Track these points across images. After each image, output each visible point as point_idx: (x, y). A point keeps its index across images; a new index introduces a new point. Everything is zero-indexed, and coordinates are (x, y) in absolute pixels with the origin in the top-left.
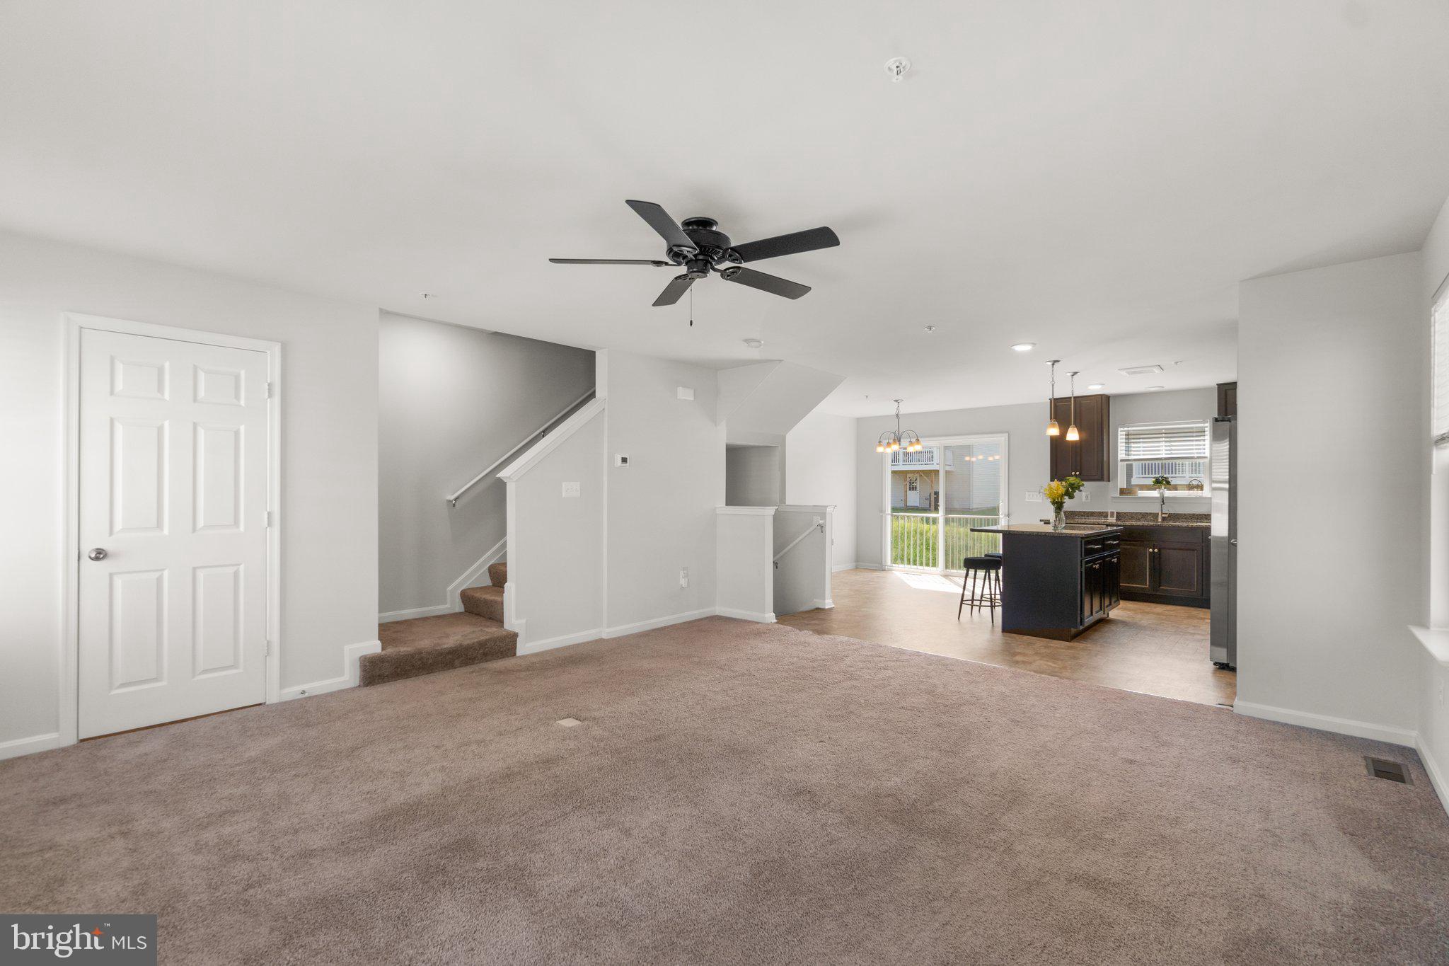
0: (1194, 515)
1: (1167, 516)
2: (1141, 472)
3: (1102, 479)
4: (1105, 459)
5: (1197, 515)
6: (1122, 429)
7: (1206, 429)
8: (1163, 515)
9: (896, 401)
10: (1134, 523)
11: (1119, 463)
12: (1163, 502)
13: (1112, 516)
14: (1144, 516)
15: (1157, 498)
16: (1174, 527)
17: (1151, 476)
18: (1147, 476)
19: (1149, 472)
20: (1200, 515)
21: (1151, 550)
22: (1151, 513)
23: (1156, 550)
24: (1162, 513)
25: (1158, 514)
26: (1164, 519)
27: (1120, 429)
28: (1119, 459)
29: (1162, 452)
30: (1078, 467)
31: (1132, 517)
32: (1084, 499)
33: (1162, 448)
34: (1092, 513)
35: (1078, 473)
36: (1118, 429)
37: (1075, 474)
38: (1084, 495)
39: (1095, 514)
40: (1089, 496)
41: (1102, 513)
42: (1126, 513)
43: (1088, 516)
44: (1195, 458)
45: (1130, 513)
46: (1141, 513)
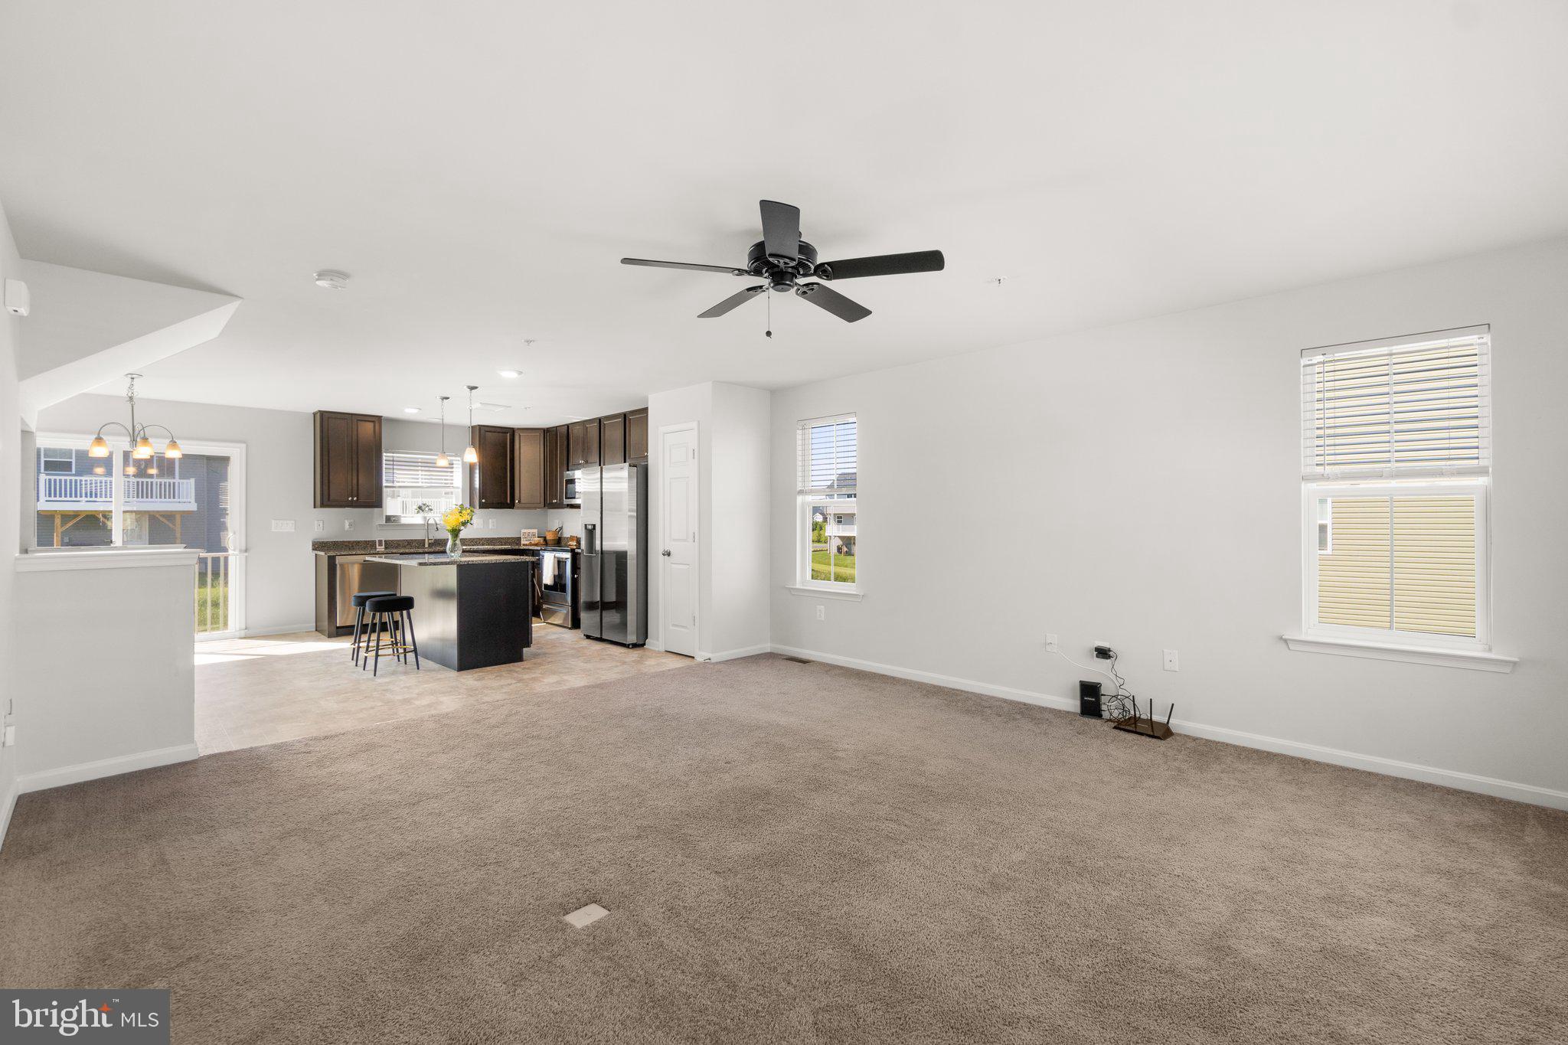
1: (433, 541)
4: (380, 484)
6: (387, 454)
13: (380, 545)
14: (410, 543)
15: (421, 524)
22: (417, 540)
24: (429, 540)
25: (424, 540)
26: (431, 545)
29: (420, 480)
30: (355, 492)
31: (399, 545)
32: (347, 526)
33: (420, 476)
34: (358, 543)
35: (355, 499)
36: (384, 454)
37: (352, 499)
38: (347, 523)
39: (360, 543)
40: (353, 525)
41: (368, 541)
42: (393, 540)
43: (352, 546)
44: (451, 488)
45: (396, 541)
46: (406, 540)
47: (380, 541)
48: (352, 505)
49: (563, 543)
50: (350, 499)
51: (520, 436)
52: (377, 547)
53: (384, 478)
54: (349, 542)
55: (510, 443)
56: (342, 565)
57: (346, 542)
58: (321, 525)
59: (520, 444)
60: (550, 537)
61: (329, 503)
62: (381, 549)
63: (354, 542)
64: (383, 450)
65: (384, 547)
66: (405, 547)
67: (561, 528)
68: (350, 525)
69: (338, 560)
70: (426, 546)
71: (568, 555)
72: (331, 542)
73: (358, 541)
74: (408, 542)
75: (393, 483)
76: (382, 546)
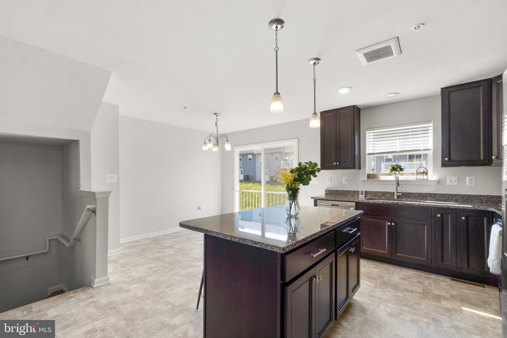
0: (421, 194)
1: (401, 194)
2: (384, 168)
3: (354, 167)
4: (357, 153)
5: (424, 194)
6: (369, 132)
7: (429, 128)
8: (398, 194)
9: (215, 114)
10: (376, 201)
11: (367, 156)
12: (398, 184)
13: (362, 194)
14: (384, 194)
15: (393, 181)
16: (408, 205)
17: (388, 170)
18: (387, 170)
19: (387, 168)
20: (426, 194)
21: (389, 224)
22: (389, 192)
23: (393, 224)
24: (397, 193)
25: (394, 193)
26: (398, 196)
27: (367, 132)
28: (367, 153)
30: (338, 159)
31: (376, 195)
32: (344, 182)
34: (349, 192)
35: (338, 163)
37: (336, 164)
38: (344, 179)
39: (351, 192)
40: (347, 180)
41: (356, 191)
42: (372, 191)
43: (346, 194)
44: (421, 151)
45: (374, 192)
46: (382, 192)
47: (362, 192)
48: (338, 167)
50: (335, 164)
54: (344, 191)
58: (331, 180)
61: (324, 167)
62: (362, 197)
63: (347, 191)
70: (396, 197)
72: (334, 190)
73: (349, 191)
74: (383, 194)
75: (374, 151)
76: (363, 195)
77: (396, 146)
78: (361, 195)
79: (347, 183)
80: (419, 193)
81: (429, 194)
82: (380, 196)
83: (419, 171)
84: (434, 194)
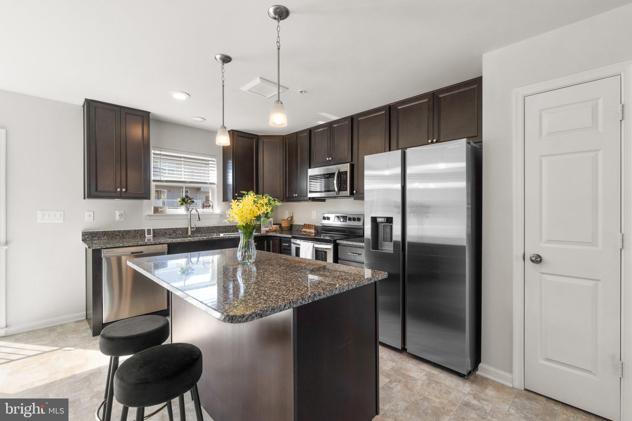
0: (209, 227)
1: (197, 229)
5: (211, 227)
6: (155, 152)
11: (152, 183)
13: (149, 233)
15: (184, 215)
22: (180, 229)
24: (192, 228)
26: (193, 232)
28: (152, 180)
29: (183, 176)
30: (124, 184)
31: (165, 233)
32: (117, 218)
33: (183, 173)
34: (128, 232)
35: (124, 191)
36: (152, 151)
37: (121, 190)
38: (117, 213)
39: (131, 233)
40: (123, 216)
41: (138, 230)
42: (160, 229)
43: (123, 236)
44: (208, 184)
45: (163, 229)
46: (172, 229)
47: (149, 231)
48: (121, 196)
49: (294, 229)
50: (119, 190)
51: (263, 142)
52: (146, 236)
53: (152, 173)
54: (119, 231)
55: (256, 148)
56: (108, 259)
57: (117, 231)
58: (92, 216)
59: (263, 148)
60: (284, 224)
61: (97, 194)
62: (149, 237)
63: (124, 231)
64: (151, 148)
65: (152, 235)
66: (171, 235)
67: (292, 217)
68: (121, 215)
69: (105, 254)
70: (189, 233)
71: (330, 246)
72: (101, 232)
73: (128, 230)
74: (174, 230)
75: (161, 178)
76: (151, 234)
77: (181, 175)
78: (148, 235)
79: (123, 219)
80: (207, 227)
81: (215, 227)
82: (170, 234)
83: (205, 205)
84: (219, 227)
